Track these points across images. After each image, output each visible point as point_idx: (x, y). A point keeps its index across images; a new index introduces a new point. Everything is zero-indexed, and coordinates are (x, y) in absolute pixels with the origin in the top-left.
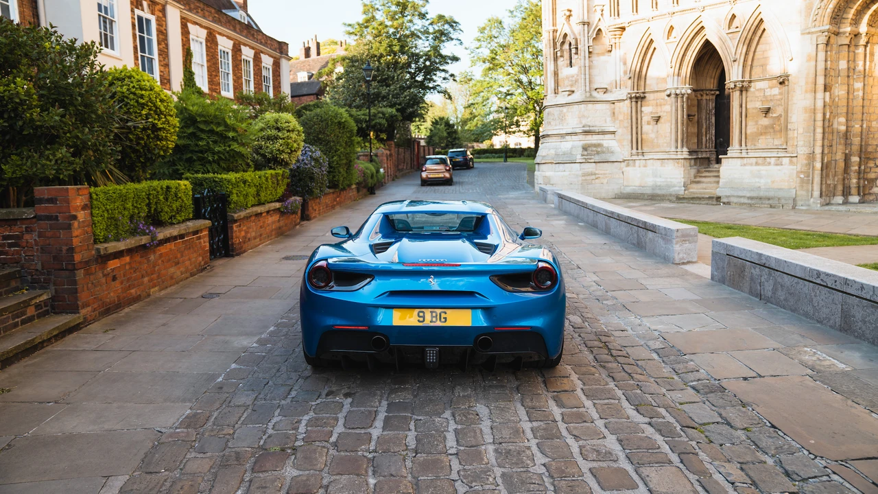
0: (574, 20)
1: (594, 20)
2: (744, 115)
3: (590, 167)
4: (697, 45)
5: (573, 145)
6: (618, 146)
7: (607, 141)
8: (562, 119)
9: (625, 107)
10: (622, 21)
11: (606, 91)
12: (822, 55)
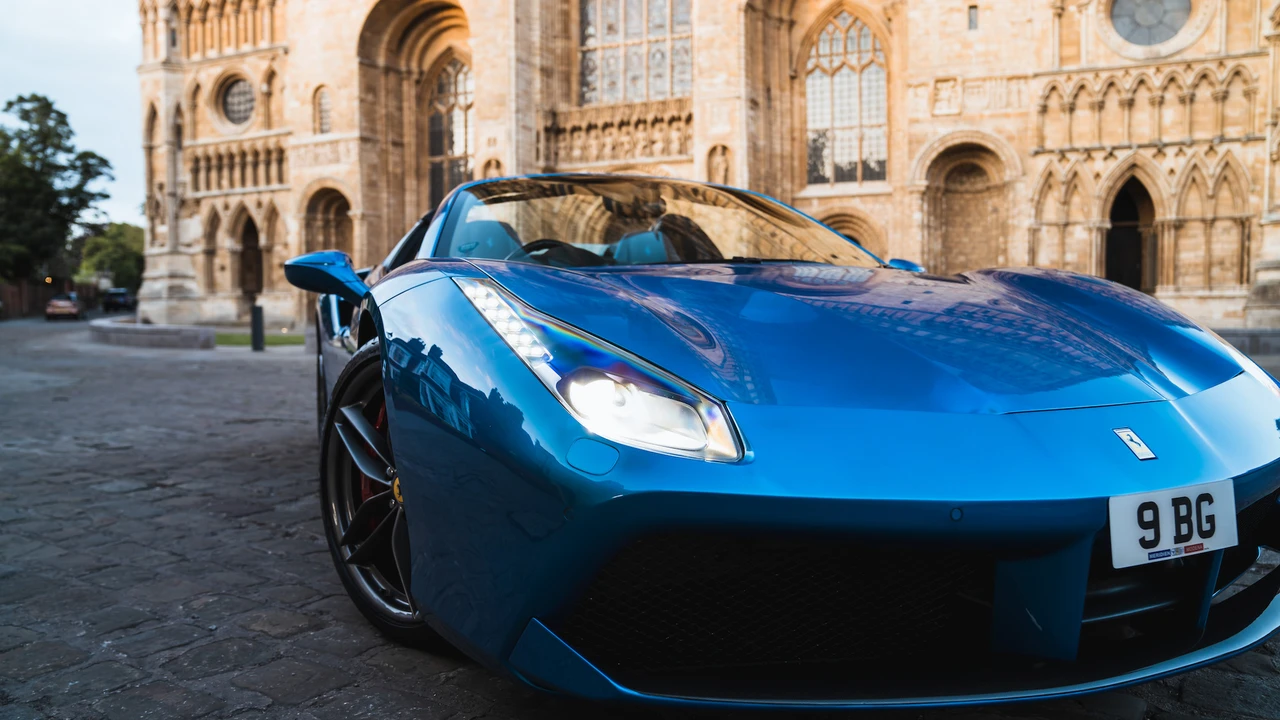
0: (167, 190)
1: (180, 191)
2: (271, 267)
3: (174, 303)
4: (244, 218)
5: (160, 286)
6: (196, 287)
7: (190, 285)
8: (155, 266)
9: (201, 259)
10: (199, 195)
11: (189, 245)
12: (303, 233)
